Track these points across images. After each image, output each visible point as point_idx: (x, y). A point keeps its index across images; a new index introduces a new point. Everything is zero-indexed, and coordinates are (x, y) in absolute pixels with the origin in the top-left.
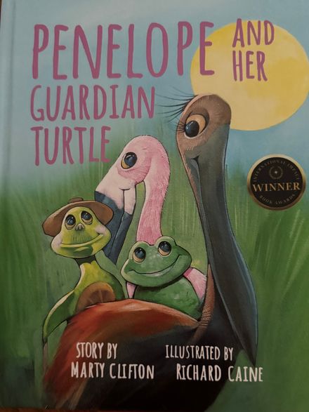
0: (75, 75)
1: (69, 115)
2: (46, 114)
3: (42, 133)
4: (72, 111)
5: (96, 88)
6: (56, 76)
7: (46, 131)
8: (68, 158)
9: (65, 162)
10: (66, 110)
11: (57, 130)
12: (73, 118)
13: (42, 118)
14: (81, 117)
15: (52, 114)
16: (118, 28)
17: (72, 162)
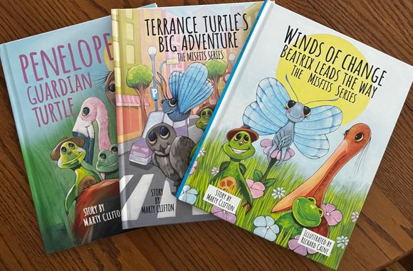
0: (47, 77)
1: (49, 97)
2: (38, 100)
3: (38, 110)
4: (50, 95)
5: (59, 80)
6: (38, 80)
7: (40, 108)
8: (54, 119)
9: (53, 121)
10: (47, 96)
11: (45, 106)
12: (52, 98)
13: (36, 103)
14: (56, 97)
15: (41, 99)
16: (63, 47)
17: (57, 121)
